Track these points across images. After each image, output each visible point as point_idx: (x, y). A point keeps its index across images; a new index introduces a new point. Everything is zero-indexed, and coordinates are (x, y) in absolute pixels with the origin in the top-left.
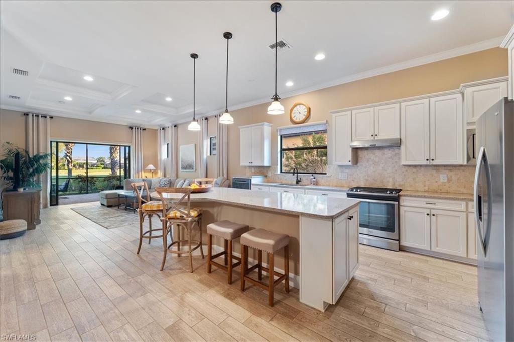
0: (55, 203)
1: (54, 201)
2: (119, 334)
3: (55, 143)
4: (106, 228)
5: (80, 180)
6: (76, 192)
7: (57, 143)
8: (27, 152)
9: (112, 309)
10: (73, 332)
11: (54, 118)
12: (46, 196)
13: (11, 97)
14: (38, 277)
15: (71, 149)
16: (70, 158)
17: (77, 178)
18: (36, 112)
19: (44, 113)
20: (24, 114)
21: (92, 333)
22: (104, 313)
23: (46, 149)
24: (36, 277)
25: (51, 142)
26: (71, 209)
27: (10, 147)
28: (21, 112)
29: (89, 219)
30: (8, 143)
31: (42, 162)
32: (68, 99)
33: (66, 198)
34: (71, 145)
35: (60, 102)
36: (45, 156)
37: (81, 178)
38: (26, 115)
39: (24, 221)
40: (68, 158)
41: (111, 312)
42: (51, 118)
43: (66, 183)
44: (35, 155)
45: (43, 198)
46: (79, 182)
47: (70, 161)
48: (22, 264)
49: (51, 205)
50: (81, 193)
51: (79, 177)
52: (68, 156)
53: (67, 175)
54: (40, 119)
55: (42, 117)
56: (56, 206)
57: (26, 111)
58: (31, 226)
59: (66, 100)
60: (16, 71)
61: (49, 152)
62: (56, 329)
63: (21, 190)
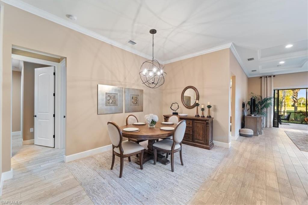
0: (277, 126)
1: (276, 125)
2: (257, 201)
3: (277, 91)
4: (300, 149)
5: (301, 114)
6: (299, 122)
7: (278, 90)
8: (261, 97)
9: (263, 189)
10: (240, 183)
11: (276, 76)
12: (271, 121)
13: (252, 71)
14: (244, 156)
15: (297, 93)
16: (296, 99)
17: (299, 113)
18: (266, 75)
19: (270, 75)
20: (260, 78)
21: (246, 190)
22: (258, 187)
23: (271, 95)
24: (244, 155)
25: (274, 90)
26: (285, 131)
27: (253, 95)
28: (258, 77)
29: (291, 140)
30: (252, 93)
31: (268, 102)
32: (282, 62)
33: (289, 125)
34: (296, 90)
35: (278, 66)
36: (270, 98)
37: (302, 113)
38: (261, 77)
39: (252, 130)
40: (294, 99)
41: (262, 190)
42: (274, 76)
43: (288, 115)
44: (265, 97)
45: (269, 122)
46: (301, 115)
47: (296, 101)
48: (243, 148)
49: (274, 126)
50: (302, 123)
51: (301, 112)
52: (294, 98)
53: (294, 110)
54: (268, 78)
55: (269, 77)
56: (277, 128)
57: (261, 75)
58: (255, 134)
59: (281, 64)
60: (249, 60)
61: (273, 96)
62: (236, 177)
63: (253, 115)
